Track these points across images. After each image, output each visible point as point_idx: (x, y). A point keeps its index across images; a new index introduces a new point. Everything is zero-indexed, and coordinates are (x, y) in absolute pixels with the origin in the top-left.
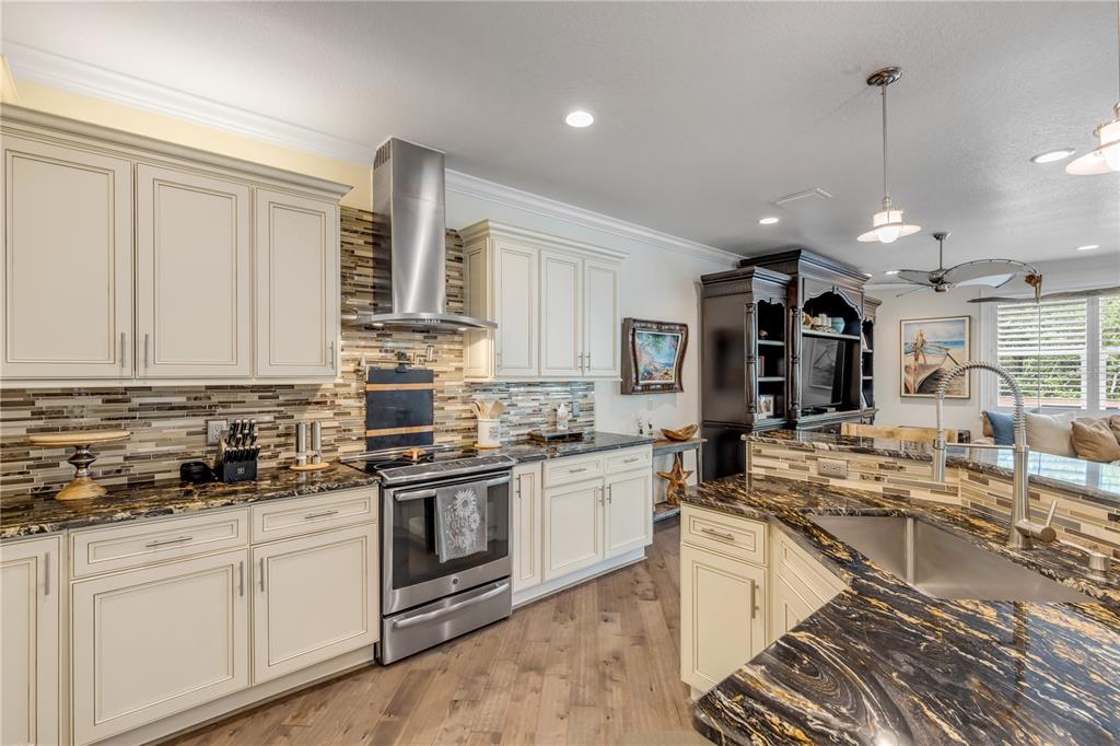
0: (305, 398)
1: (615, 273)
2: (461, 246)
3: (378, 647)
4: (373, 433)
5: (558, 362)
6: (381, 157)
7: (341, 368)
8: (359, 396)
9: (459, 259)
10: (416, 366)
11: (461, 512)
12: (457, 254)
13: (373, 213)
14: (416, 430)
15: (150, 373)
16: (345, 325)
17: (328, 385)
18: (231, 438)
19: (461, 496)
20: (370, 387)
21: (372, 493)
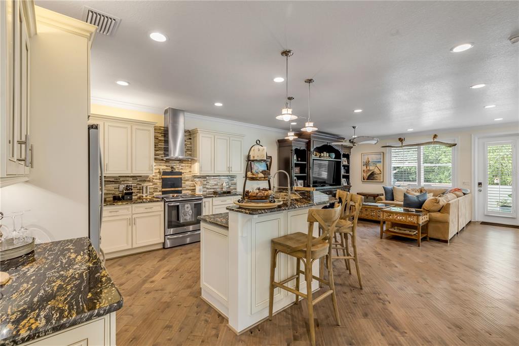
0: (144, 179)
1: (241, 141)
2: (190, 135)
3: (164, 244)
4: (164, 190)
5: (221, 169)
6: (166, 112)
7: (154, 171)
8: (160, 179)
9: (190, 139)
10: (177, 170)
11: (186, 210)
12: (190, 137)
13: (164, 127)
14: (176, 189)
15: (108, 173)
16: (155, 159)
17: (151, 176)
18: (127, 189)
19: (186, 206)
20: (163, 177)
21: (162, 203)
